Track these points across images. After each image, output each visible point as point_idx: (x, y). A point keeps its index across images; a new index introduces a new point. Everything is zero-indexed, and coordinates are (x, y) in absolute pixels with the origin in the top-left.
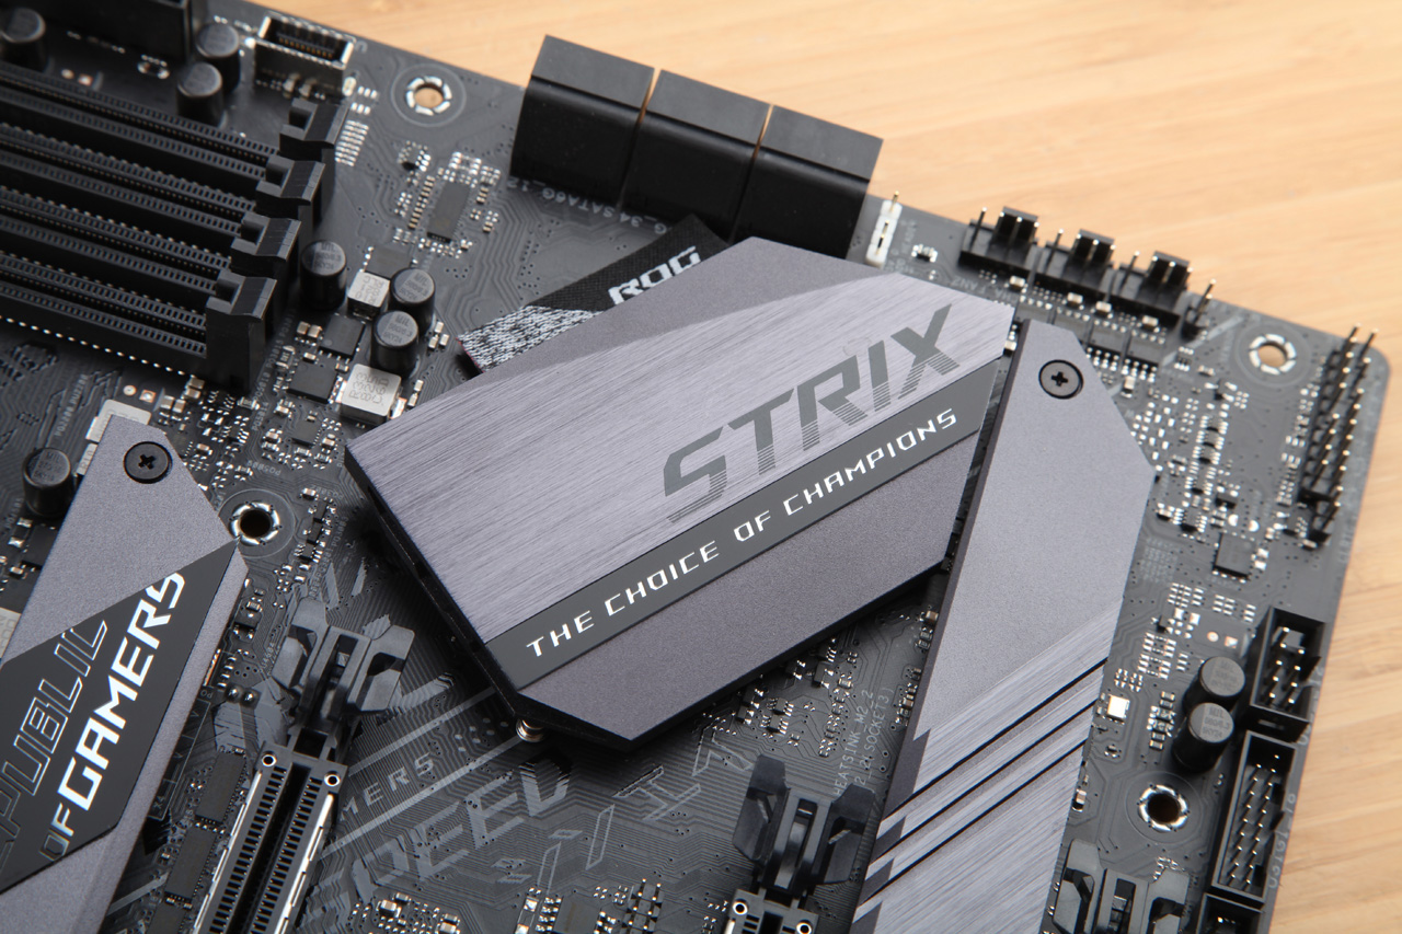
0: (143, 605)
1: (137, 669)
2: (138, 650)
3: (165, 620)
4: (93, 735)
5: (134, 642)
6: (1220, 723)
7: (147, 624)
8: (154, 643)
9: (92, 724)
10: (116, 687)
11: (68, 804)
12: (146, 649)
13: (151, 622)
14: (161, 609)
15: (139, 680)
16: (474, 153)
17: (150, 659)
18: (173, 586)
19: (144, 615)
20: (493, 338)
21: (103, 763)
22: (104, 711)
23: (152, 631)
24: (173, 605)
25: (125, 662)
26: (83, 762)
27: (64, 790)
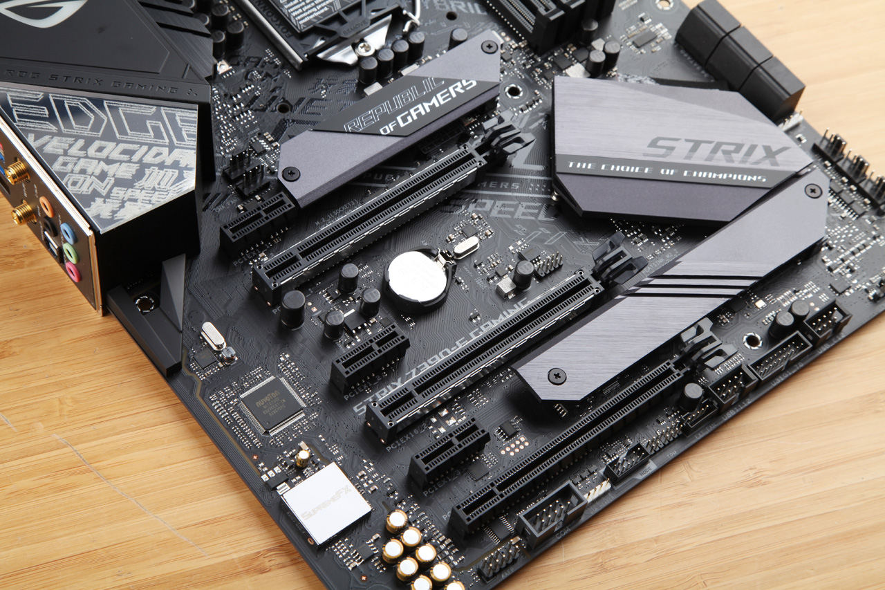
0: (459, 84)
1: (444, 99)
2: (448, 95)
3: (462, 91)
4: (418, 109)
5: (448, 92)
6: (788, 320)
7: (456, 90)
8: (454, 95)
9: (420, 106)
10: (434, 100)
11: (397, 122)
12: (450, 96)
13: (457, 89)
14: (463, 88)
15: (442, 102)
16: (666, 27)
17: (450, 99)
18: (471, 84)
19: (457, 87)
20: (629, 80)
21: (415, 118)
22: (426, 105)
23: (456, 92)
24: (468, 89)
25: (442, 95)
26: (409, 114)
27: (399, 118)
